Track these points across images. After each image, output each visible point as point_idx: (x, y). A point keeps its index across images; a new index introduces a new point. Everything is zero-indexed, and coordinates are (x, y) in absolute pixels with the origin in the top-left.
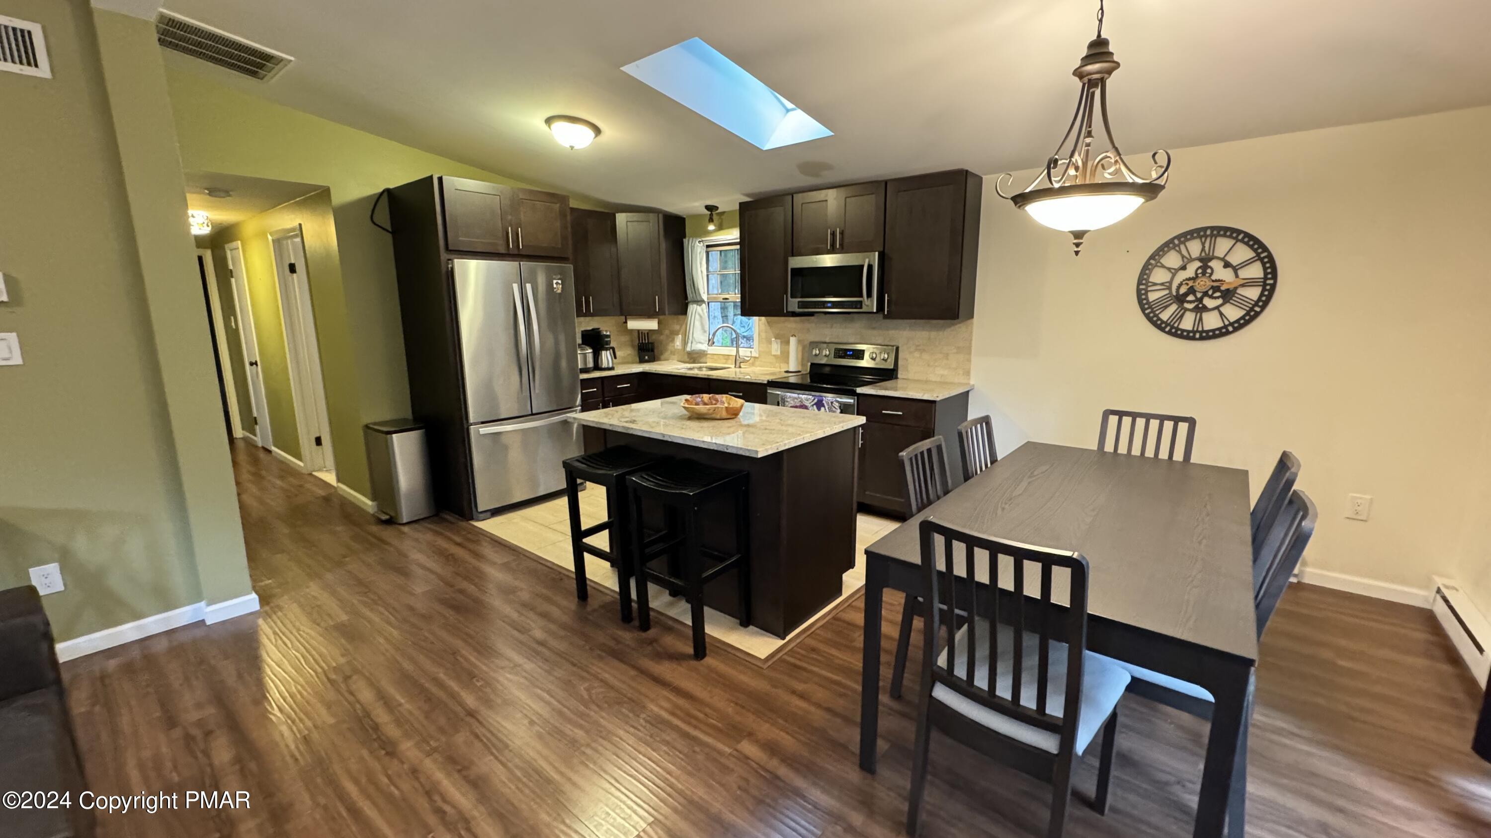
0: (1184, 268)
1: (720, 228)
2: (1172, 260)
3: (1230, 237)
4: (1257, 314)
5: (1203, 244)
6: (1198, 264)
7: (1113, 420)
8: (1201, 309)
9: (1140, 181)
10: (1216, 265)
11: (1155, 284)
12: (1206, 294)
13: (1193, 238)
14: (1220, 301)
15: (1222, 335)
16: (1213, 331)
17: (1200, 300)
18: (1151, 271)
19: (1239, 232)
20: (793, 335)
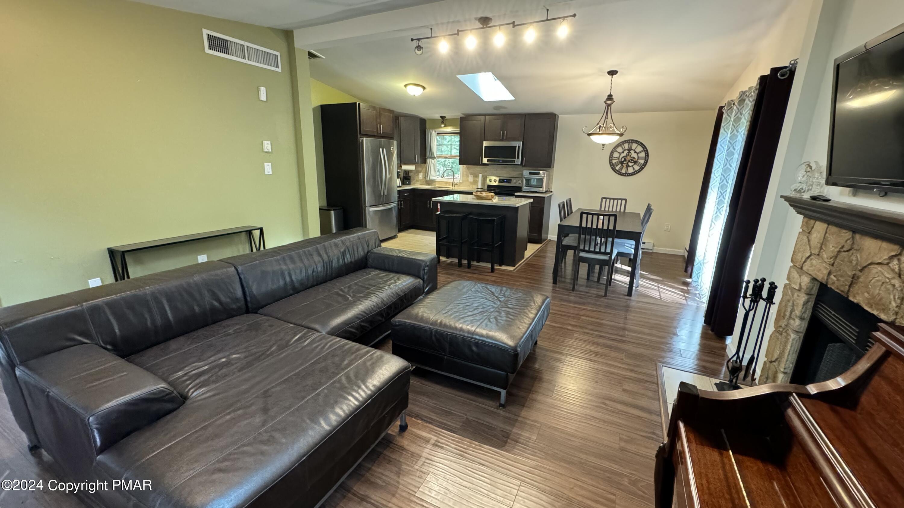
0: (623, 152)
1: (445, 126)
2: (620, 150)
3: (636, 143)
4: (643, 168)
5: (629, 145)
6: (627, 151)
7: (604, 200)
8: (628, 166)
9: (619, 133)
10: (632, 152)
11: (614, 157)
12: (629, 161)
13: (626, 143)
14: (633, 164)
15: (633, 175)
16: (631, 173)
17: (628, 163)
18: (613, 153)
19: (639, 142)
20: (481, 173)
